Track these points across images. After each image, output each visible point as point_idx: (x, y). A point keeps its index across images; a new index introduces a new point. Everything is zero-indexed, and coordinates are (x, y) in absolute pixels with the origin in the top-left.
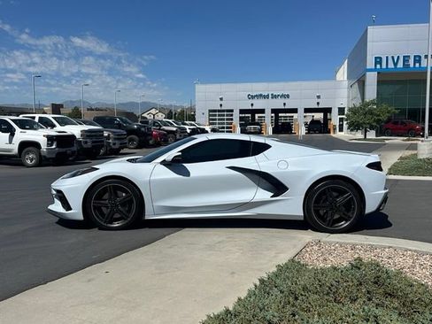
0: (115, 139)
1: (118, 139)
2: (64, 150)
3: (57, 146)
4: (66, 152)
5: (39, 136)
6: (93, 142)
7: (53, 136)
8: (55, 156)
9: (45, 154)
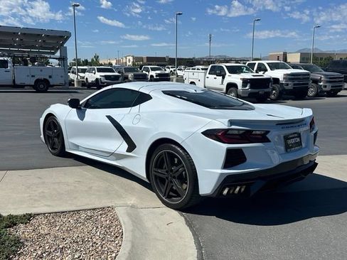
0: (327, 82)
1: (330, 82)
2: (256, 91)
3: (251, 87)
4: (258, 93)
5: (236, 79)
6: (294, 84)
7: (248, 79)
8: (247, 95)
9: (241, 94)
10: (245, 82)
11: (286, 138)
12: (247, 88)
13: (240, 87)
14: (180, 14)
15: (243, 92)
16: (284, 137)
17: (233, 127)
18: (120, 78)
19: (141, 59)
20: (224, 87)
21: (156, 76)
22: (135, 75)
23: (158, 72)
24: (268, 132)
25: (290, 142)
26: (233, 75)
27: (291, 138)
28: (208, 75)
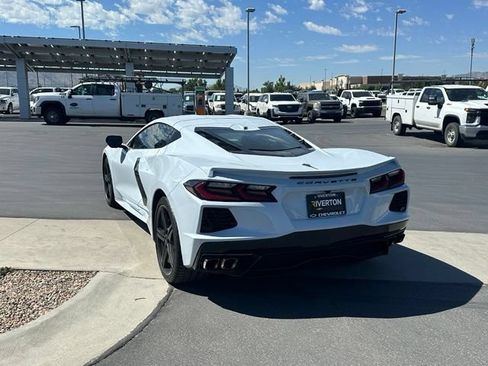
3: (481, 123)
5: (458, 109)
7: (477, 110)
8: (475, 135)
9: (464, 132)
10: (472, 114)
11: (310, 198)
12: (476, 123)
13: (463, 121)
14: (401, 12)
15: (467, 131)
16: (308, 196)
17: (218, 178)
18: (300, 109)
19: (360, 80)
20: (440, 122)
21: (361, 105)
22: (322, 104)
23: (364, 99)
24: (273, 188)
25: (316, 204)
26: (455, 104)
27: (322, 199)
28: (418, 103)
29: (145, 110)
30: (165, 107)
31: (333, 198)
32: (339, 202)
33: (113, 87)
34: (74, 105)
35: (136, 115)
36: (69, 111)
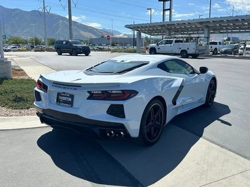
29: (180, 50)
30: (188, 49)
31: (68, 97)
32: (70, 100)
33: (172, 41)
34: (159, 48)
35: (177, 52)
36: (157, 51)
